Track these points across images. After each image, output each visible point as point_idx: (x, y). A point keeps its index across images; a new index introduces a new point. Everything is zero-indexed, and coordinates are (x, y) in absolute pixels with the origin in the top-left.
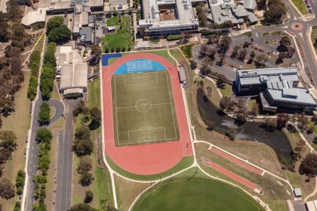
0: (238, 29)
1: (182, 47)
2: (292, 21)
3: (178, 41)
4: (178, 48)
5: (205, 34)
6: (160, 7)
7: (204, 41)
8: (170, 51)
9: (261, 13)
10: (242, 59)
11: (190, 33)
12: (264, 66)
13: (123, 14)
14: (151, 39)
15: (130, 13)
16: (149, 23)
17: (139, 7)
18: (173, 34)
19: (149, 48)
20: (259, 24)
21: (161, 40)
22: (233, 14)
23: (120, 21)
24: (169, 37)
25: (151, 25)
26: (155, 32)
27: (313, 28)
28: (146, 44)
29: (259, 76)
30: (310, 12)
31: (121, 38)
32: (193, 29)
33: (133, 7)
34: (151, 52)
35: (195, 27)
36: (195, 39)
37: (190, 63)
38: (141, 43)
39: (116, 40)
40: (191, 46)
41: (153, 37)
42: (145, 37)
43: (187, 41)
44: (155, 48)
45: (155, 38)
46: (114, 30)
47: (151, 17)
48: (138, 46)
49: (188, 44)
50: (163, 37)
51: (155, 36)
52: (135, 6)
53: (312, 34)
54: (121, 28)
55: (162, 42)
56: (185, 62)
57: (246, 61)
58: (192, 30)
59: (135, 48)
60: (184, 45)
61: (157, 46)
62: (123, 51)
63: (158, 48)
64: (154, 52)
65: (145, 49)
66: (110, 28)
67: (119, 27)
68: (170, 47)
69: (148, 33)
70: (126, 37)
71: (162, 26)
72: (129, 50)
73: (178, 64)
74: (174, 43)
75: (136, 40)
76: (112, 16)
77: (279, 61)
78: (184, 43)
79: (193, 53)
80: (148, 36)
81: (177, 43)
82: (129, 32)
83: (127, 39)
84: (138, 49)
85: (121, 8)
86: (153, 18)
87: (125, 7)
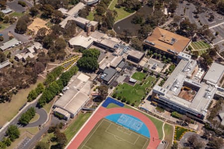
1: (178, 127)
4: (173, 125)
5: (207, 127)
6: (185, 84)
7: (201, 132)
8: (166, 125)
11: (195, 120)
13: (152, 74)
14: (158, 106)
15: (158, 76)
16: (162, 92)
18: (179, 112)
19: (150, 113)
21: (166, 112)
23: (145, 79)
24: (174, 113)
25: (163, 95)
26: (164, 102)
28: (151, 108)
31: (135, 93)
32: (198, 117)
33: (164, 73)
34: (149, 117)
37: (173, 143)
38: (148, 105)
39: (129, 92)
40: (186, 130)
41: (160, 105)
42: (153, 102)
43: (187, 125)
44: (155, 116)
45: (162, 108)
46: (134, 83)
47: (169, 88)
48: (143, 106)
49: (185, 128)
50: (169, 110)
51: (163, 105)
52: (167, 73)
54: (141, 84)
55: (165, 114)
56: (170, 141)
59: (140, 106)
60: (181, 126)
61: (158, 115)
62: (128, 103)
63: (158, 117)
64: (151, 118)
65: (146, 111)
66: (132, 80)
67: (139, 82)
68: (169, 121)
69: (158, 100)
71: (171, 100)
72: (133, 105)
73: (163, 139)
74: (175, 120)
75: (145, 100)
76: (142, 71)
78: (183, 125)
79: (183, 138)
80: (156, 102)
81: (177, 121)
82: (145, 91)
83: (138, 95)
84: (140, 109)
85: (155, 69)
86: (170, 90)
87: (158, 70)
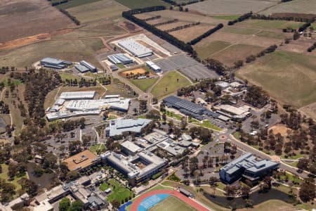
0: (192, 153)
1: (168, 178)
2: (218, 136)
4: (164, 181)
5: (175, 165)
7: (178, 169)
8: (162, 184)
9: (196, 140)
10: (211, 166)
12: (227, 163)
14: (142, 184)
15: (112, 177)
16: (136, 173)
17: (115, 171)
18: (155, 174)
19: (146, 190)
20: (201, 145)
21: (149, 182)
22: (183, 146)
23: (109, 184)
24: (154, 177)
25: (139, 173)
26: (143, 177)
27: (232, 134)
28: (141, 188)
29: (235, 165)
30: (222, 128)
31: (120, 193)
34: (150, 191)
35: (166, 163)
36: (171, 170)
37: (182, 184)
38: (137, 190)
39: (118, 196)
40: (173, 174)
41: (143, 182)
42: (137, 185)
43: (167, 174)
45: (145, 182)
46: (110, 191)
48: (137, 192)
49: (170, 175)
50: (149, 179)
51: (144, 180)
52: (111, 172)
53: (235, 137)
54: (114, 188)
55: (151, 183)
56: (179, 184)
57: (214, 166)
58: (166, 166)
59: (137, 194)
62: (130, 199)
64: (152, 190)
65: (143, 191)
66: (107, 191)
67: (112, 188)
68: (159, 182)
69: (139, 180)
70: (123, 191)
72: (134, 196)
73: (175, 189)
74: (159, 179)
75: (132, 189)
76: (100, 184)
77: (233, 158)
78: (167, 176)
79: (179, 177)
80: (139, 182)
81: (161, 178)
82: (122, 188)
83: (125, 192)
84: (140, 193)
85: (102, 177)
87: (104, 176)
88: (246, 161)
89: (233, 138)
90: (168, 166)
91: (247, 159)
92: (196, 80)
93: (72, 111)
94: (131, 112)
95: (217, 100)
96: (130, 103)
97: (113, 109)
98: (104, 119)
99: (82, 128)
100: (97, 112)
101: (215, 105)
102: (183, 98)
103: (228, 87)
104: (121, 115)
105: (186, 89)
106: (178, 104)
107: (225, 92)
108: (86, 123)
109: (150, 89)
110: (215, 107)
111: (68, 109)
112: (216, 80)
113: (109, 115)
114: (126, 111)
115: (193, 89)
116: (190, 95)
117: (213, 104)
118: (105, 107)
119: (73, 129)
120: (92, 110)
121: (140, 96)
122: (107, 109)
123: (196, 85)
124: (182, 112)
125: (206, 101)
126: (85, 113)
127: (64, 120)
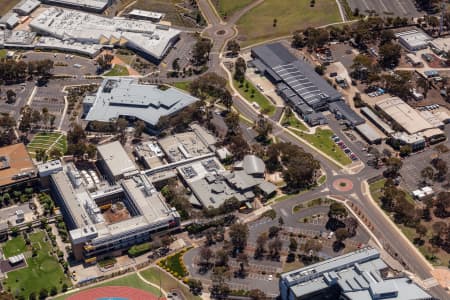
0: (249, 211)
1: (163, 263)
2: (332, 179)
3: (151, 253)
4: (153, 265)
5: (194, 231)
6: (99, 202)
7: (197, 243)
8: (142, 273)
9: (277, 177)
10: (275, 257)
11: (169, 234)
12: (317, 260)
13: (30, 229)
14: (98, 261)
15: (43, 225)
17: (57, 212)
18: (138, 244)
19: (101, 278)
20: (280, 194)
21: (118, 259)
22: (233, 186)
23: (28, 243)
24: (133, 250)
25: (96, 235)
26: (105, 247)
27: (370, 182)
28: (93, 272)
29: (321, 275)
30: (354, 158)
31: (40, 273)
32: (170, 227)
33: (45, 214)
34: (108, 284)
35: (174, 223)
36: (180, 242)
37: (186, 286)
38: (81, 273)
39: (32, 278)
40: (178, 256)
41: (102, 257)
42: (87, 261)
43: (168, 250)
44: (113, 276)
45: (107, 259)
46: (22, 261)
47: (90, 222)
48: (79, 279)
49: (172, 254)
50: (120, 252)
51: (105, 253)
52: (49, 212)
53: (372, 191)
54: (35, 255)
55: (122, 263)
56: (179, 286)
57: (283, 258)
58: (170, 230)
59: (75, 283)
60: (164, 258)
61: (116, 271)
62: (54, 293)
63: (119, 273)
64: (113, 284)
65: (93, 280)
66: (14, 259)
67: (30, 253)
68: (139, 267)
69: (91, 251)
70: (49, 269)
71: (115, 232)
72: (65, 290)
73: (166, 294)
74: (144, 258)
75: (71, 270)
76: (10, 238)
77: (338, 247)
78: (163, 255)
79: (187, 267)
80: (92, 256)
81: (149, 257)
82: (53, 258)
83: (52, 272)
84: (81, 284)
85: (23, 220)
86: (94, 222)
87: (29, 217)
88: (356, 269)
89: (367, 193)
90: (179, 231)
91: (360, 267)
92: (356, 14)
93: (41, 33)
94: (166, 67)
95: (378, 79)
96: (176, 39)
97: (130, 49)
98: (100, 72)
99: (41, 84)
100: (91, 49)
101: (367, 92)
102: (301, 53)
103: (423, 48)
104: (140, 68)
105: (316, 33)
106: (279, 70)
107: (409, 60)
108: (56, 72)
109: (239, 15)
110: (364, 97)
111: (33, 29)
112: (403, 24)
113: (113, 63)
114: (155, 61)
115: (337, 35)
116: (322, 52)
117: (364, 86)
118: (113, 41)
119: (20, 80)
120: (84, 42)
121: (210, 26)
122: (116, 46)
123: (346, 27)
124: (280, 94)
125: (351, 75)
126: (65, 46)
127: (11, 53)
